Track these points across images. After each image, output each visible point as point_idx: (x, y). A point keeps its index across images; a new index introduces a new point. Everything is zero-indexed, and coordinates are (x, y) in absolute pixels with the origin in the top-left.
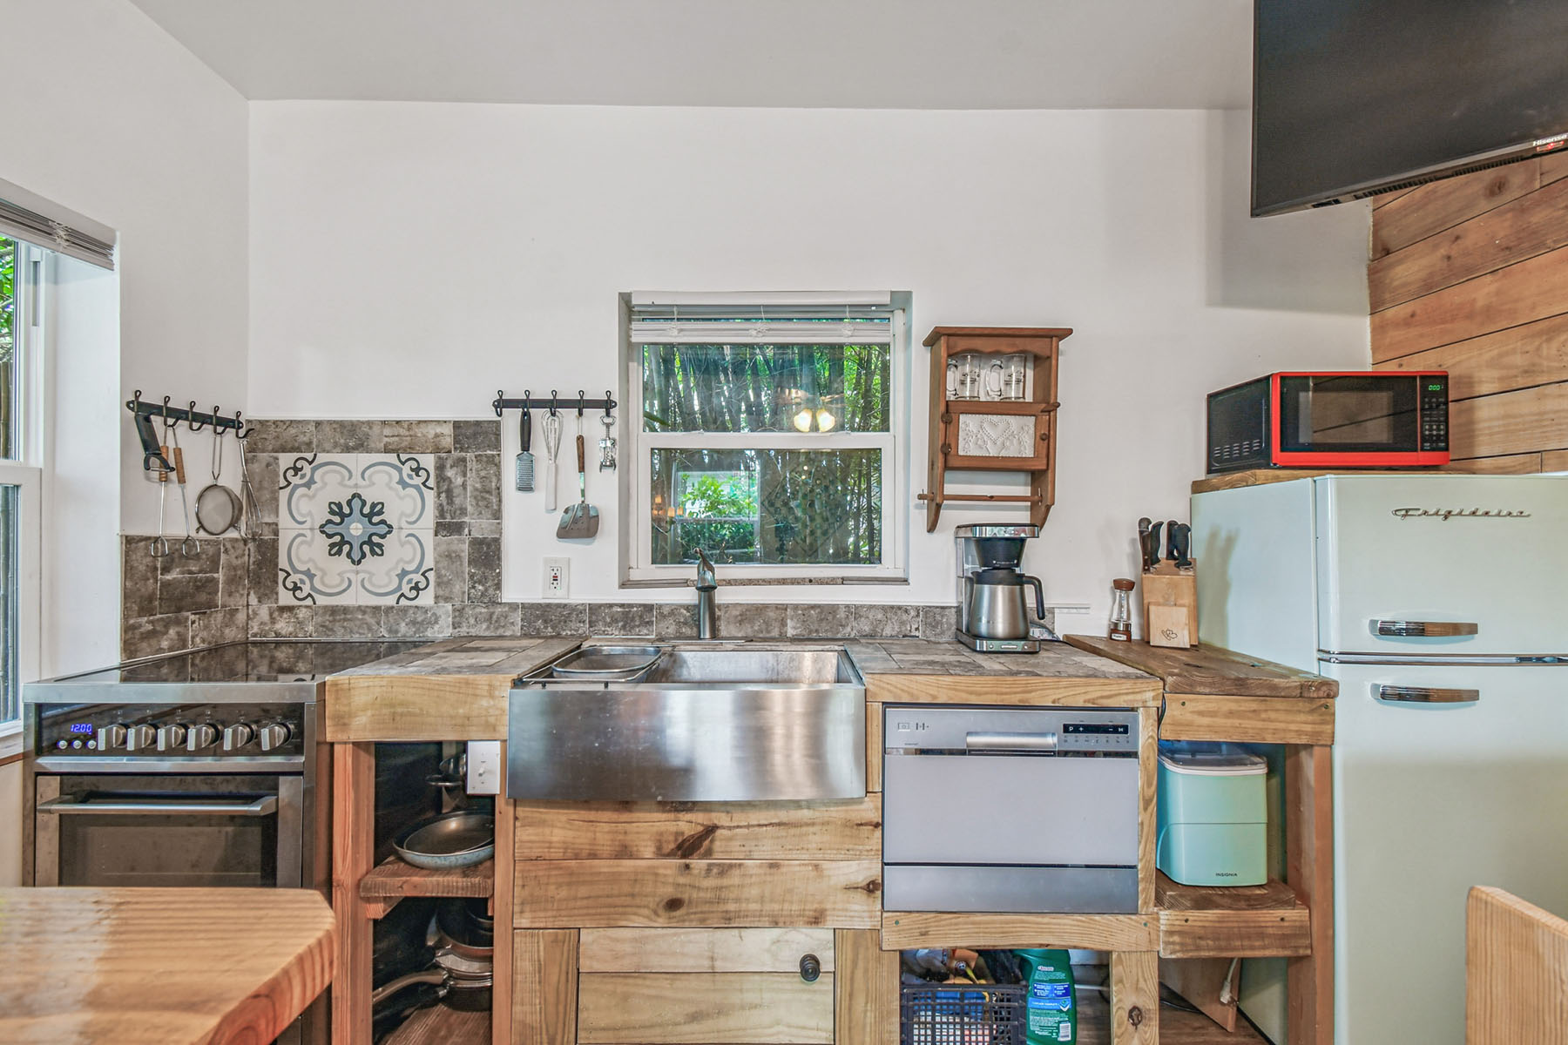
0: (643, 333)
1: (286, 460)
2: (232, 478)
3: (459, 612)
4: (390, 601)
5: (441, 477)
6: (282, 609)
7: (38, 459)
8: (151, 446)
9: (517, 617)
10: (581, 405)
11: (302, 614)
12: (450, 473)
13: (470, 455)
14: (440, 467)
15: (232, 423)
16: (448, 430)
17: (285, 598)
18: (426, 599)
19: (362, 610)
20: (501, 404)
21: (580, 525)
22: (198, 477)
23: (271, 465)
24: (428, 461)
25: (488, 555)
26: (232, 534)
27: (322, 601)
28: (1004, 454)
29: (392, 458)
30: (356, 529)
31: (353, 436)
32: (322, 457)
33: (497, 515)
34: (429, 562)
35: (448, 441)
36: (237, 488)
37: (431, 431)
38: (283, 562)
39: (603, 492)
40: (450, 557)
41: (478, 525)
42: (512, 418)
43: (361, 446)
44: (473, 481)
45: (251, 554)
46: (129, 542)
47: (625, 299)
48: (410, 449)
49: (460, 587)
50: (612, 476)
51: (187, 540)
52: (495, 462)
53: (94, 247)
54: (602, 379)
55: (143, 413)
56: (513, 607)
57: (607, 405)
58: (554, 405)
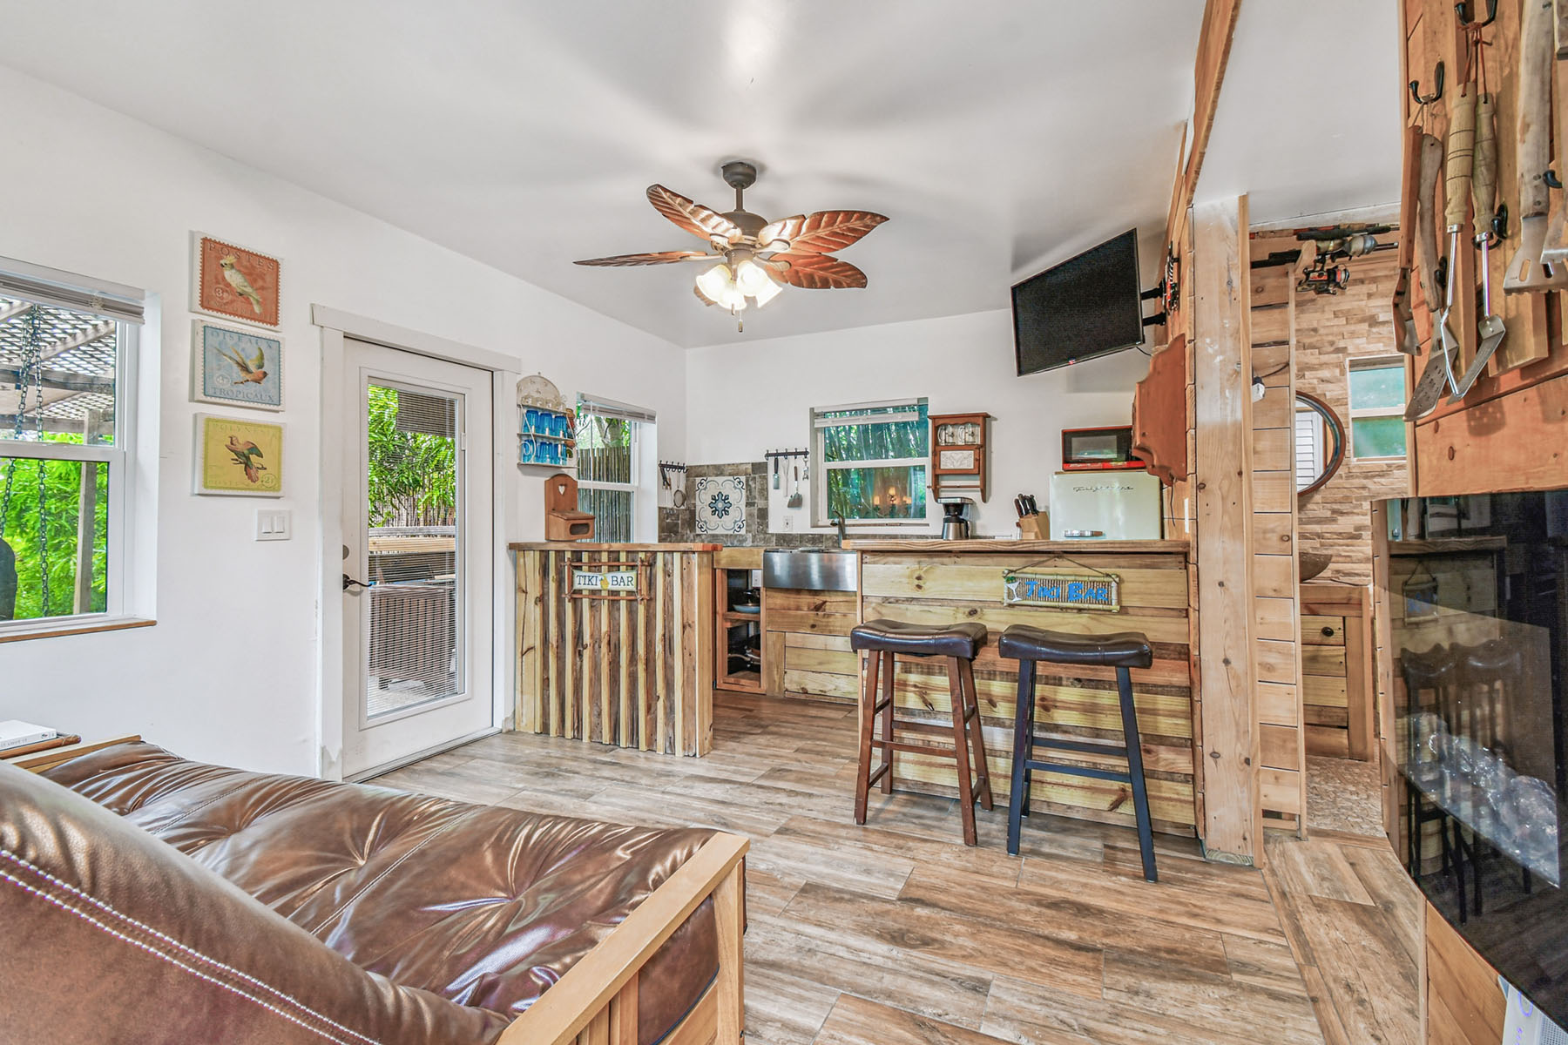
0: (820, 423)
1: (698, 480)
2: (682, 488)
3: (754, 536)
4: (731, 532)
5: (748, 485)
6: (698, 535)
7: (636, 484)
8: (664, 478)
9: (774, 539)
10: (796, 454)
11: (703, 537)
12: (750, 483)
13: (757, 476)
14: (747, 481)
15: (682, 468)
16: (750, 466)
17: (698, 531)
18: (743, 531)
19: (722, 535)
20: (768, 455)
21: (796, 502)
22: (674, 488)
23: (694, 482)
24: (743, 479)
25: (763, 514)
26: (682, 507)
27: (710, 532)
28: (961, 467)
29: (731, 478)
30: (720, 505)
31: (719, 470)
32: (709, 479)
33: (767, 499)
34: (744, 518)
35: (750, 471)
36: (684, 491)
37: (744, 467)
38: (697, 519)
39: (804, 489)
40: (750, 515)
41: (760, 503)
42: (771, 460)
43: (722, 474)
44: (758, 486)
45: (687, 517)
46: (660, 508)
47: (812, 410)
48: (737, 474)
49: (754, 527)
50: (808, 482)
51: (672, 509)
52: (765, 478)
53: (652, 418)
54: (804, 443)
55: (662, 467)
56: (772, 535)
57: (805, 453)
58: (786, 454)
